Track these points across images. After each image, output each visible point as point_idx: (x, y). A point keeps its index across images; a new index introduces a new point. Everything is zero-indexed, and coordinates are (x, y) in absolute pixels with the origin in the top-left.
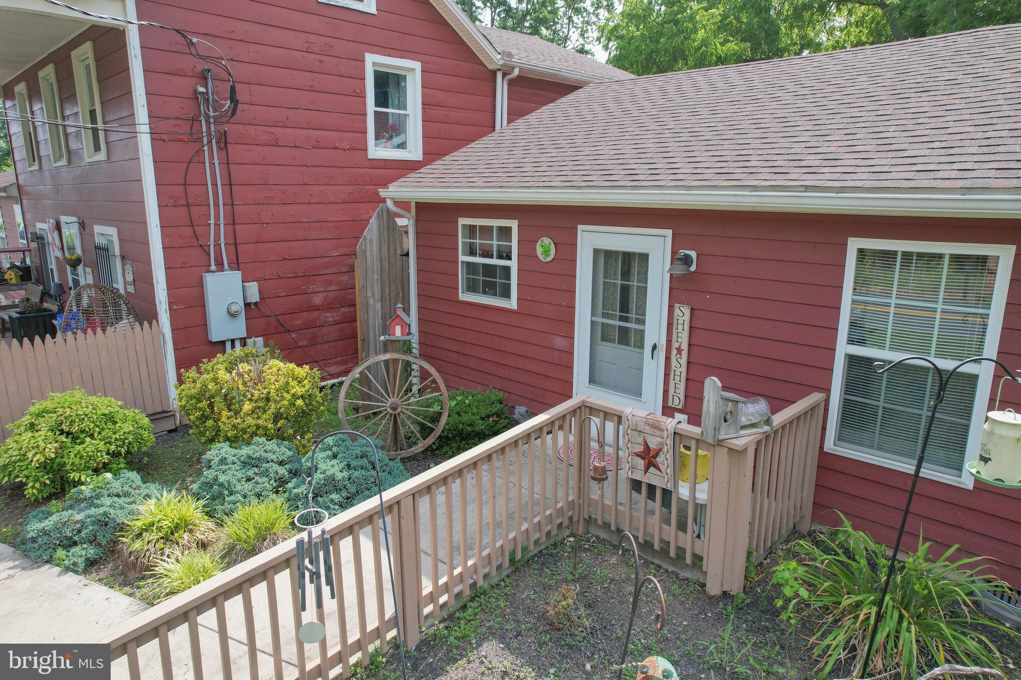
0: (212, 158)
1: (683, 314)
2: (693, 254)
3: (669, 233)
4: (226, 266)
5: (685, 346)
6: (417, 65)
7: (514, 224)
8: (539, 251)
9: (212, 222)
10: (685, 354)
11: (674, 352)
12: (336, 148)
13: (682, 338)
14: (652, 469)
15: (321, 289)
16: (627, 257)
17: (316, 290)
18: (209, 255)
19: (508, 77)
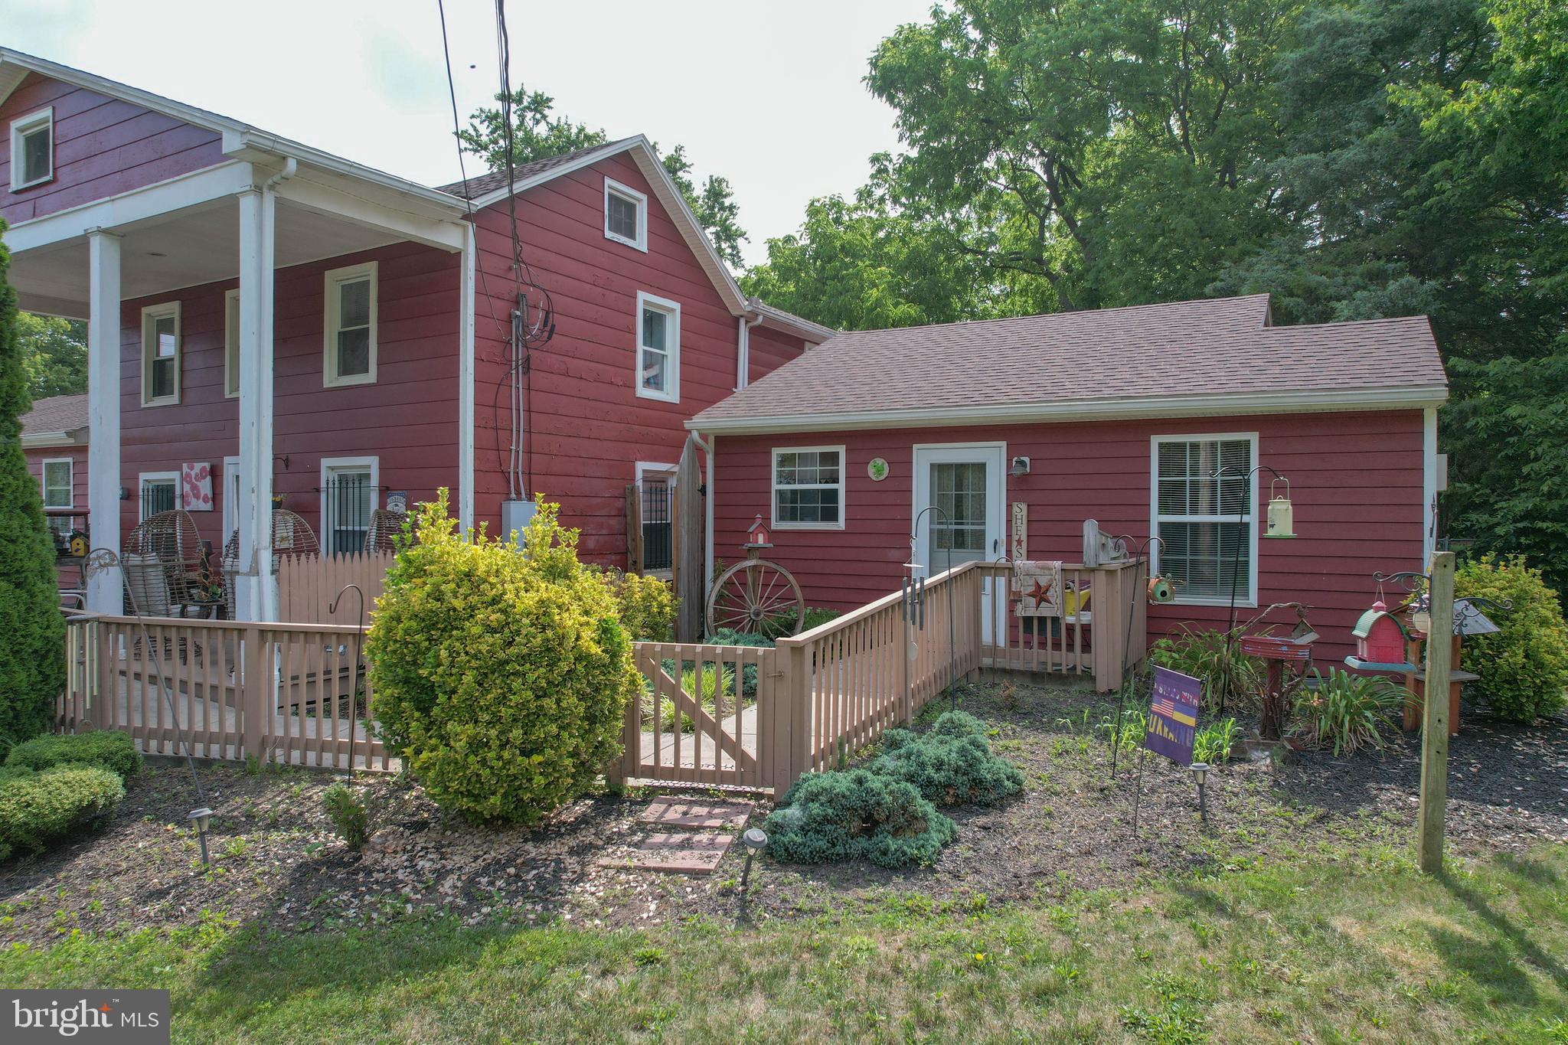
0: (518, 383)
1: (1021, 510)
2: (1027, 460)
3: (1004, 444)
4: (523, 496)
5: (1024, 538)
6: (677, 306)
7: (841, 450)
8: (871, 471)
9: (513, 448)
10: (1024, 545)
11: (1015, 544)
12: (612, 383)
13: (1022, 530)
14: (1043, 604)
15: (594, 532)
16: (961, 468)
17: (590, 532)
18: (509, 482)
19: (751, 324)
